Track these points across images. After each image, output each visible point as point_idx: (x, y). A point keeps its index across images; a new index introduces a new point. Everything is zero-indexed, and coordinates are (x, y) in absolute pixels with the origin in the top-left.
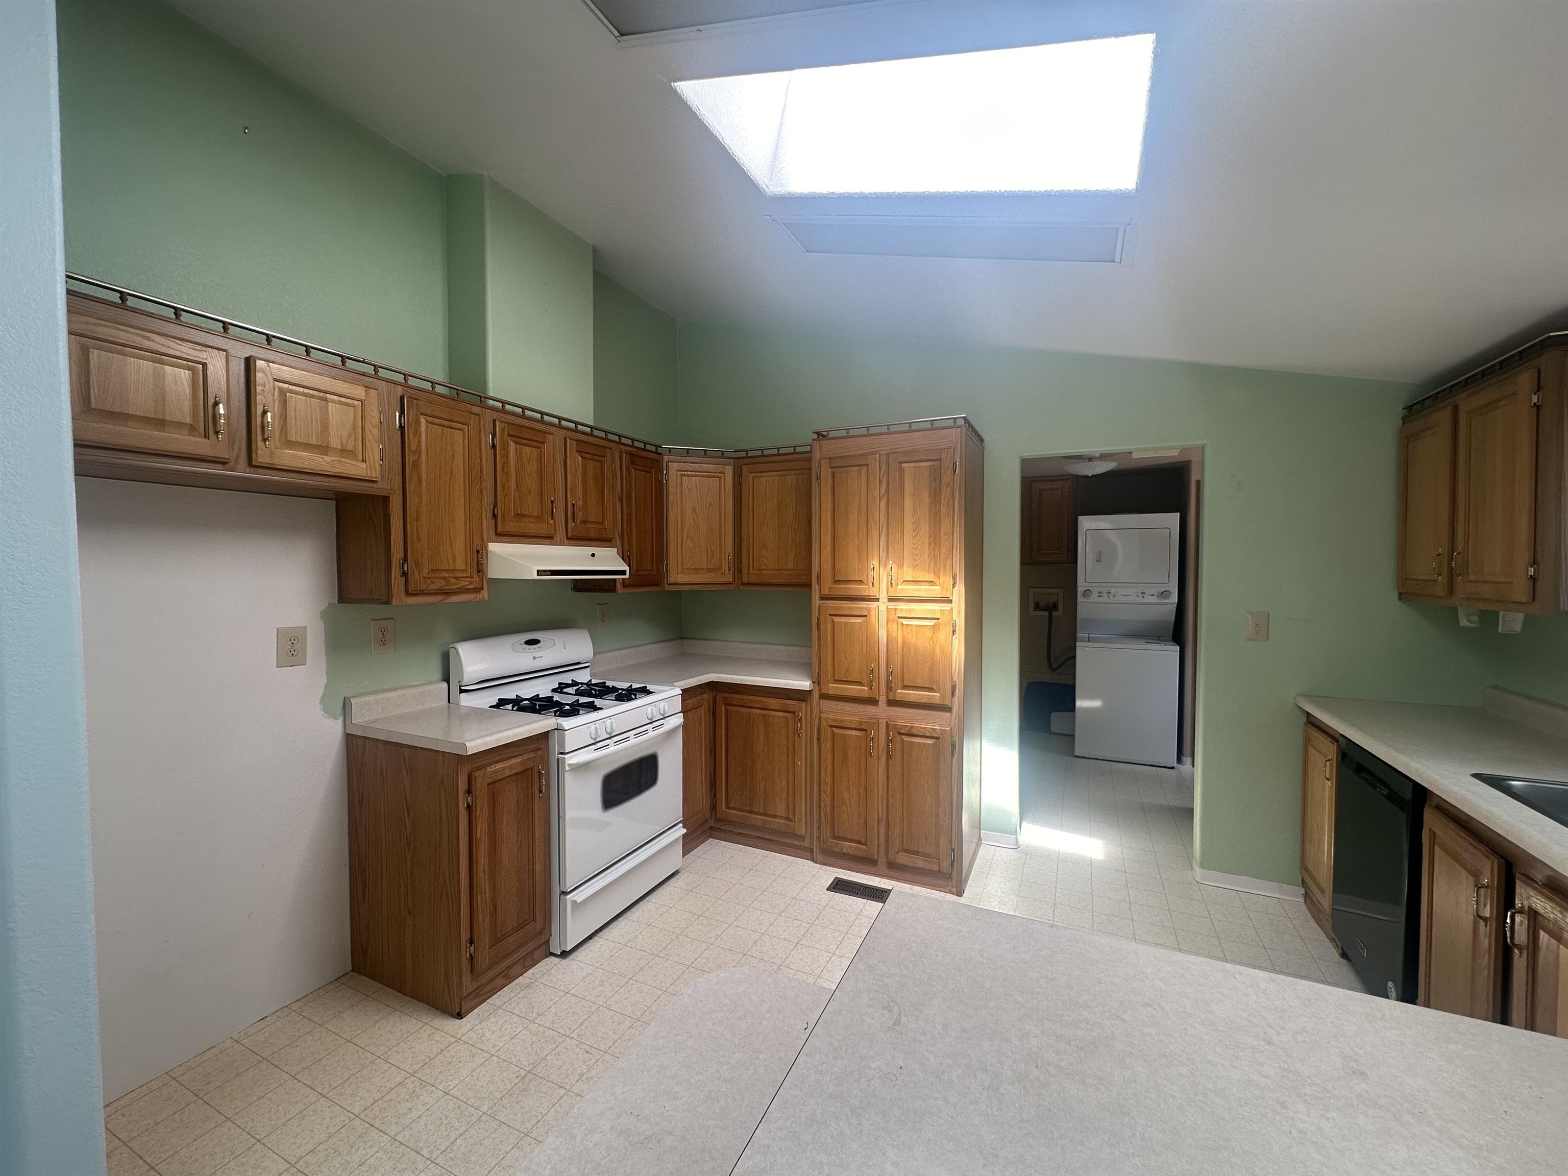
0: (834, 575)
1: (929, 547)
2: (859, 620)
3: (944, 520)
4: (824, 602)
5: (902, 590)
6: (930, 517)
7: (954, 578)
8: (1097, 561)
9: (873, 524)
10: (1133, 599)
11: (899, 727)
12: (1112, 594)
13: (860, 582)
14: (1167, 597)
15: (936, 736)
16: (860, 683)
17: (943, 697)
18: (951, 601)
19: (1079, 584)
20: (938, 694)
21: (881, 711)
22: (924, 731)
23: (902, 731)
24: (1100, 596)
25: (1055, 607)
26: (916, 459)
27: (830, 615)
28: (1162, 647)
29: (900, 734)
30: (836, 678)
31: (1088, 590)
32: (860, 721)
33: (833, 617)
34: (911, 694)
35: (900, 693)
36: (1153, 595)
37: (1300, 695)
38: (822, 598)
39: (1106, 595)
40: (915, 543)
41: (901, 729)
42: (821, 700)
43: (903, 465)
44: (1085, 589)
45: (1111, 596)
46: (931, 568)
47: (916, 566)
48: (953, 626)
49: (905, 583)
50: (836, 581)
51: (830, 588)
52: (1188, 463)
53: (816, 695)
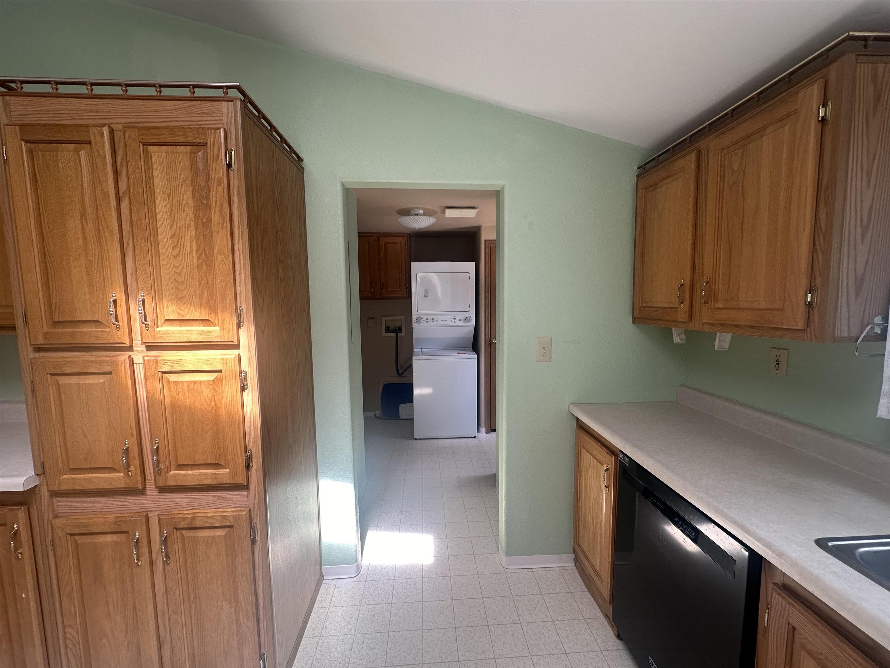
0: (51, 312)
1: (199, 271)
2: (100, 379)
3: (218, 233)
4: (42, 354)
5: (164, 333)
6: (196, 228)
7: (239, 316)
8: (425, 296)
9: (107, 234)
10: (449, 323)
11: (175, 520)
12: (435, 320)
13: (97, 322)
14: (469, 321)
15: (229, 524)
16: (112, 470)
17: (233, 474)
18: (237, 347)
19: (413, 313)
20: (227, 471)
21: (150, 501)
22: (211, 521)
23: (181, 525)
24: (427, 322)
25: (400, 329)
26: (169, 140)
27: (52, 375)
28: (466, 356)
29: (177, 529)
30: (71, 467)
31: (419, 317)
32: (116, 522)
33: (58, 378)
34: (189, 475)
35: (175, 476)
36: (460, 320)
37: (572, 404)
38: (38, 349)
39: (431, 321)
40: (177, 265)
41: (179, 523)
42: (55, 500)
43: (150, 148)
44: (418, 316)
45: (435, 322)
46: (204, 301)
47: (182, 298)
48: (241, 380)
49: (167, 323)
50: (55, 322)
51: (45, 334)
52: (479, 228)
53: (45, 493)
